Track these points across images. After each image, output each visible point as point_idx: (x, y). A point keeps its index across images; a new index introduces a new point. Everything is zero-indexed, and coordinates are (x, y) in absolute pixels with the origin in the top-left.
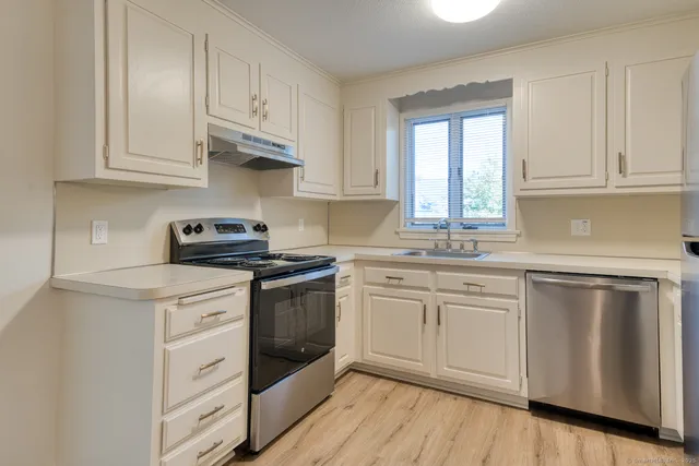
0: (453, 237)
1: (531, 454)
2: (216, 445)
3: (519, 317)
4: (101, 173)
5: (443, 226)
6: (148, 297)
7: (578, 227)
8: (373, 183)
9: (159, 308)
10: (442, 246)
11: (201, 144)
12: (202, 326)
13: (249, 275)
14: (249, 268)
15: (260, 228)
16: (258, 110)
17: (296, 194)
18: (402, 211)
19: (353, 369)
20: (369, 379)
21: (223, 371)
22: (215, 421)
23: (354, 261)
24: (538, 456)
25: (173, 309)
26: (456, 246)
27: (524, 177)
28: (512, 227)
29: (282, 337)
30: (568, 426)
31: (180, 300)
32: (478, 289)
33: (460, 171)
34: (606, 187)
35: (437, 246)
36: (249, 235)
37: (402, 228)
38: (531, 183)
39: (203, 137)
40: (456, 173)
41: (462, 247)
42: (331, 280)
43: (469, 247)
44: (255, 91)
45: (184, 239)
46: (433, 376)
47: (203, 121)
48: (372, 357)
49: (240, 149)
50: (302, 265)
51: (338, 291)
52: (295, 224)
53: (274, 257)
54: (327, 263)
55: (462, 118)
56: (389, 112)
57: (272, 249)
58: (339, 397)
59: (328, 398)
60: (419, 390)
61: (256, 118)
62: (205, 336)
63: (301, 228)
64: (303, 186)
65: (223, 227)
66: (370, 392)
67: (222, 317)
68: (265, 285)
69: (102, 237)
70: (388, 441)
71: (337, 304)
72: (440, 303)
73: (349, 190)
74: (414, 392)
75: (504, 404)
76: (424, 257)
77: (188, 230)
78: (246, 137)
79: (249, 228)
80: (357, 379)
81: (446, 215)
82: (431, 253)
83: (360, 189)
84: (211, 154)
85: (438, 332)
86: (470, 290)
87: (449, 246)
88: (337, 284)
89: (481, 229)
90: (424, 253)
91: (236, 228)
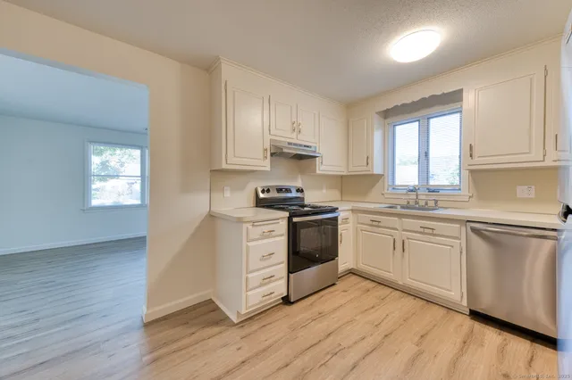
0: (420, 197)
1: (459, 341)
2: (271, 293)
3: (461, 252)
4: (224, 166)
5: (414, 190)
6: (240, 221)
7: (522, 191)
8: (365, 164)
9: (245, 225)
10: (412, 203)
11: (266, 150)
12: (264, 236)
13: (287, 214)
14: (287, 211)
15: (300, 190)
16: (296, 128)
17: (318, 172)
18: (386, 180)
19: (351, 272)
20: (359, 279)
21: (273, 260)
22: (270, 282)
23: (352, 210)
24: (465, 343)
25: (250, 227)
26: (422, 203)
27: (471, 156)
28: (465, 192)
29: (304, 246)
30: (499, 331)
31: (254, 223)
32: (430, 231)
33: (427, 154)
34: (544, 161)
35: (408, 203)
36: (294, 194)
37: (386, 191)
38: (476, 160)
39: (267, 146)
40: (424, 155)
41: (426, 204)
42: (336, 219)
43: (431, 204)
44: (294, 120)
45: (262, 196)
46: (400, 283)
47: (268, 138)
48: (362, 267)
49: (285, 150)
50: (317, 211)
51: (340, 227)
52: (322, 189)
53: (306, 206)
54: (334, 210)
55: (429, 119)
56: (377, 120)
57: (306, 202)
58: (340, 285)
59: (334, 284)
60: (391, 290)
61: (295, 133)
62: (265, 241)
63: (324, 191)
64: (322, 168)
65: (280, 190)
66: (360, 286)
67: (273, 233)
68: (295, 220)
69: (228, 194)
70: (362, 312)
71: (339, 234)
72: (404, 238)
73: (351, 168)
74: (387, 291)
75: (450, 308)
76: (399, 210)
77: (263, 191)
78: (289, 144)
79: (294, 191)
80: (353, 278)
81: (417, 183)
82: (403, 207)
83: (358, 168)
84: (272, 155)
85: (403, 256)
86: (424, 231)
87: (417, 203)
88: (339, 222)
89: (441, 192)
90: (399, 207)
91: (288, 190)
